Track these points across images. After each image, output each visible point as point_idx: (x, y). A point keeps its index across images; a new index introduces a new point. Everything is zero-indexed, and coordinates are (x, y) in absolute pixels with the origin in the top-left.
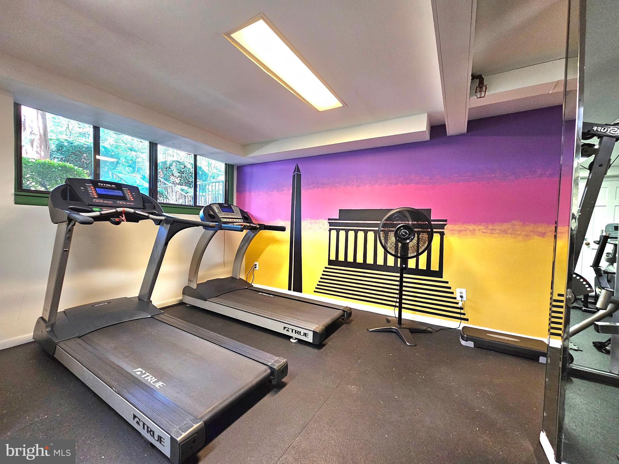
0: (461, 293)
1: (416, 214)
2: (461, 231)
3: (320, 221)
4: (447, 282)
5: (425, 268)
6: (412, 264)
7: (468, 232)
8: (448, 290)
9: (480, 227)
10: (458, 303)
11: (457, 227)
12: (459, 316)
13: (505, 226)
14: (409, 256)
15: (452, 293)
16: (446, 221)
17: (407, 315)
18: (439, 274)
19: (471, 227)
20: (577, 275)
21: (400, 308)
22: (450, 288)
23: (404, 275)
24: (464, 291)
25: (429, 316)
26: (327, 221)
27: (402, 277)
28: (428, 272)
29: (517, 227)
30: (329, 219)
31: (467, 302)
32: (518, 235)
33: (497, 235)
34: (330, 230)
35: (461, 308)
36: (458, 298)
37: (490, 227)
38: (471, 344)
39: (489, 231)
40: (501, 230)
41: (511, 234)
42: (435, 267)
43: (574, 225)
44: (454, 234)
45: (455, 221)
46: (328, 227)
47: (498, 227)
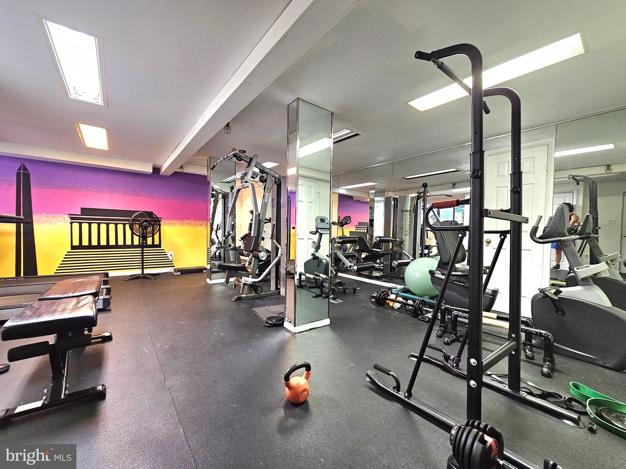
0: (171, 254)
1: (150, 214)
2: (169, 223)
3: (59, 215)
4: (164, 250)
5: (151, 244)
6: (149, 241)
7: (172, 224)
8: (164, 254)
9: (178, 222)
10: (170, 259)
11: (167, 221)
12: (171, 265)
13: (188, 221)
14: (148, 236)
15: (166, 255)
16: (161, 218)
17: (146, 271)
18: (159, 246)
19: (174, 221)
20: (212, 239)
21: (143, 268)
22: (165, 252)
23: (144, 249)
24: (172, 252)
25: (154, 269)
26: (68, 216)
27: (143, 250)
28: (153, 246)
29: (192, 222)
30: (69, 215)
31: (174, 258)
32: (193, 225)
33: (185, 225)
34: (71, 223)
35: (171, 261)
36: (170, 257)
37: (182, 221)
38: (179, 273)
39: (182, 224)
40: (186, 223)
41: (190, 224)
42: (157, 242)
43: (211, 221)
44: (166, 225)
45: (166, 219)
46: (69, 220)
47: (185, 221)
